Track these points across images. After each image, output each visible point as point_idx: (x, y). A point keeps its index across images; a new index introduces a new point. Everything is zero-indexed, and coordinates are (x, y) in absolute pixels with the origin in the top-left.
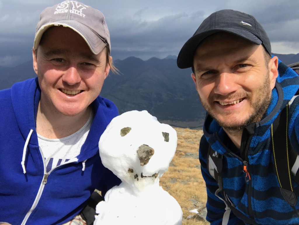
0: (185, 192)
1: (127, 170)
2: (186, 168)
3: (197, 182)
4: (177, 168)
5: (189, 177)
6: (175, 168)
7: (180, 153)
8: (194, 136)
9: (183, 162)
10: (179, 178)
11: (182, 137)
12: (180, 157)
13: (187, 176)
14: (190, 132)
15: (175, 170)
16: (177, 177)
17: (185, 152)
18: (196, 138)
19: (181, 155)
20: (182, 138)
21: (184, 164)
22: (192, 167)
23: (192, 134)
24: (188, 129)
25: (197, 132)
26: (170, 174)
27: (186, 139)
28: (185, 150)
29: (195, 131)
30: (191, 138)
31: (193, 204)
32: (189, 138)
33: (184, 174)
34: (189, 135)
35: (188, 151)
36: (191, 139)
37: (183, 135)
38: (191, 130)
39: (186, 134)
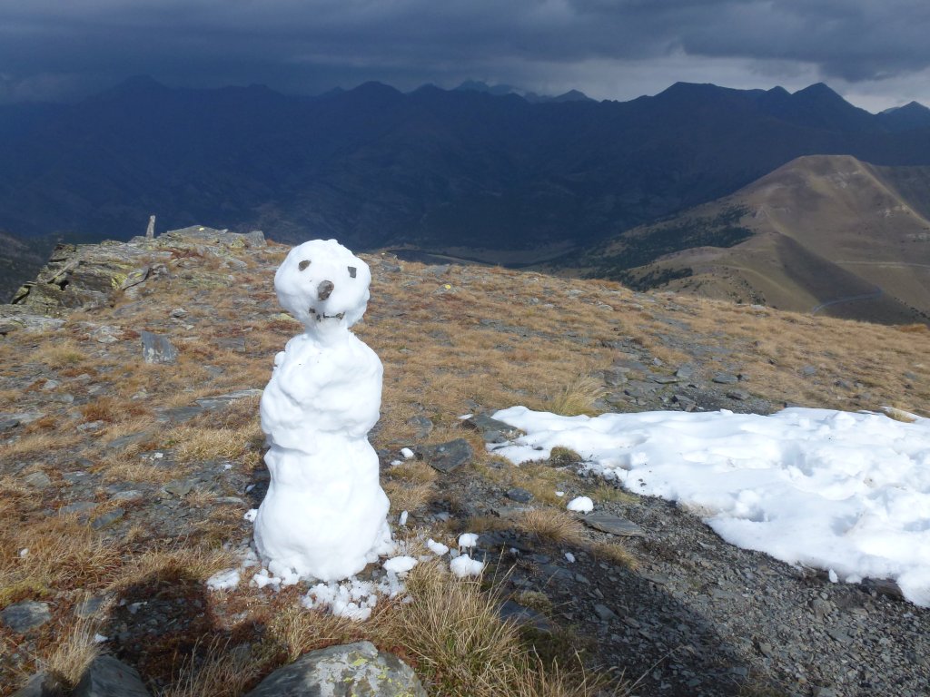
0: (458, 390)
1: (308, 310)
2: (474, 349)
3: (489, 372)
4: (456, 349)
5: (475, 364)
6: (452, 349)
7: (468, 320)
8: (509, 285)
9: (472, 338)
10: (455, 367)
11: (480, 285)
12: (468, 328)
13: (470, 363)
14: (503, 274)
15: (451, 353)
16: (450, 364)
17: (479, 319)
18: (512, 288)
19: (471, 323)
20: (480, 288)
21: (472, 342)
22: (486, 347)
23: (505, 281)
24: (499, 269)
25: (518, 275)
26: (438, 359)
27: (490, 290)
28: (481, 313)
29: (515, 272)
30: (500, 289)
31: (469, 408)
32: (495, 290)
33: (466, 359)
34: (499, 281)
35: (487, 316)
36: (499, 292)
37: (484, 283)
38: (506, 271)
39: (491, 279)
